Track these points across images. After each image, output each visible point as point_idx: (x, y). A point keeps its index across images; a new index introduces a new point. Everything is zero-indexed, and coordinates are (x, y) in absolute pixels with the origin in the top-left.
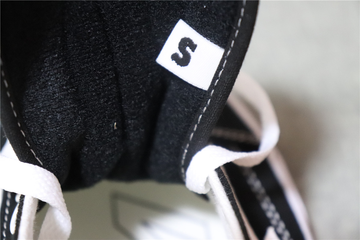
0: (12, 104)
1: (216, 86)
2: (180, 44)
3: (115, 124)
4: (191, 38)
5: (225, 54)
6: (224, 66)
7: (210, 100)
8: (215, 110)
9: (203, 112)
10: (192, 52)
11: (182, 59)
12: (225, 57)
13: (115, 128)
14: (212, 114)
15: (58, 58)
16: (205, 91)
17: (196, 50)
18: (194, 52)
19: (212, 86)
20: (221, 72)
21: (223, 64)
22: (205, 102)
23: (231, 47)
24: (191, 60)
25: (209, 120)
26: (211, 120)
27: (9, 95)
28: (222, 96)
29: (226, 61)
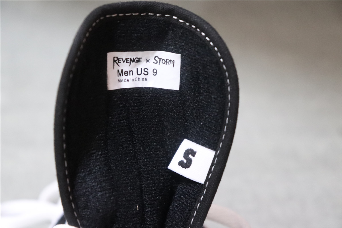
0: (68, 180)
1: (210, 179)
2: (185, 154)
3: (138, 206)
4: (192, 148)
5: (216, 153)
6: (215, 162)
7: (205, 190)
8: (210, 196)
9: (200, 200)
10: (193, 157)
11: (186, 163)
12: (216, 155)
13: (137, 210)
14: (207, 199)
15: (101, 155)
16: (202, 184)
17: (195, 156)
18: (195, 157)
19: (207, 179)
20: (213, 167)
21: (214, 161)
22: (202, 193)
23: (220, 148)
24: (193, 163)
25: (205, 204)
26: (207, 204)
27: (67, 173)
28: (214, 184)
29: (216, 159)
